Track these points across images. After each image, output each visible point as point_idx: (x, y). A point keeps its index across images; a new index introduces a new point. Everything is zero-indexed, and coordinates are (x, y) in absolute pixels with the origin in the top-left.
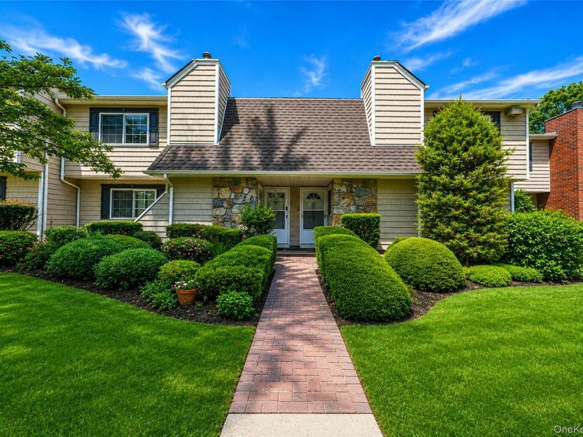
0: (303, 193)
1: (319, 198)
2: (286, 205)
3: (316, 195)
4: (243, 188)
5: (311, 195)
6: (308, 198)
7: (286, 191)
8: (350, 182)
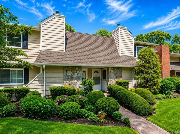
0: (93, 70)
1: (98, 72)
2: (87, 76)
3: (97, 71)
4: (77, 71)
5: (95, 71)
6: (94, 72)
7: (86, 70)
8: (113, 68)
